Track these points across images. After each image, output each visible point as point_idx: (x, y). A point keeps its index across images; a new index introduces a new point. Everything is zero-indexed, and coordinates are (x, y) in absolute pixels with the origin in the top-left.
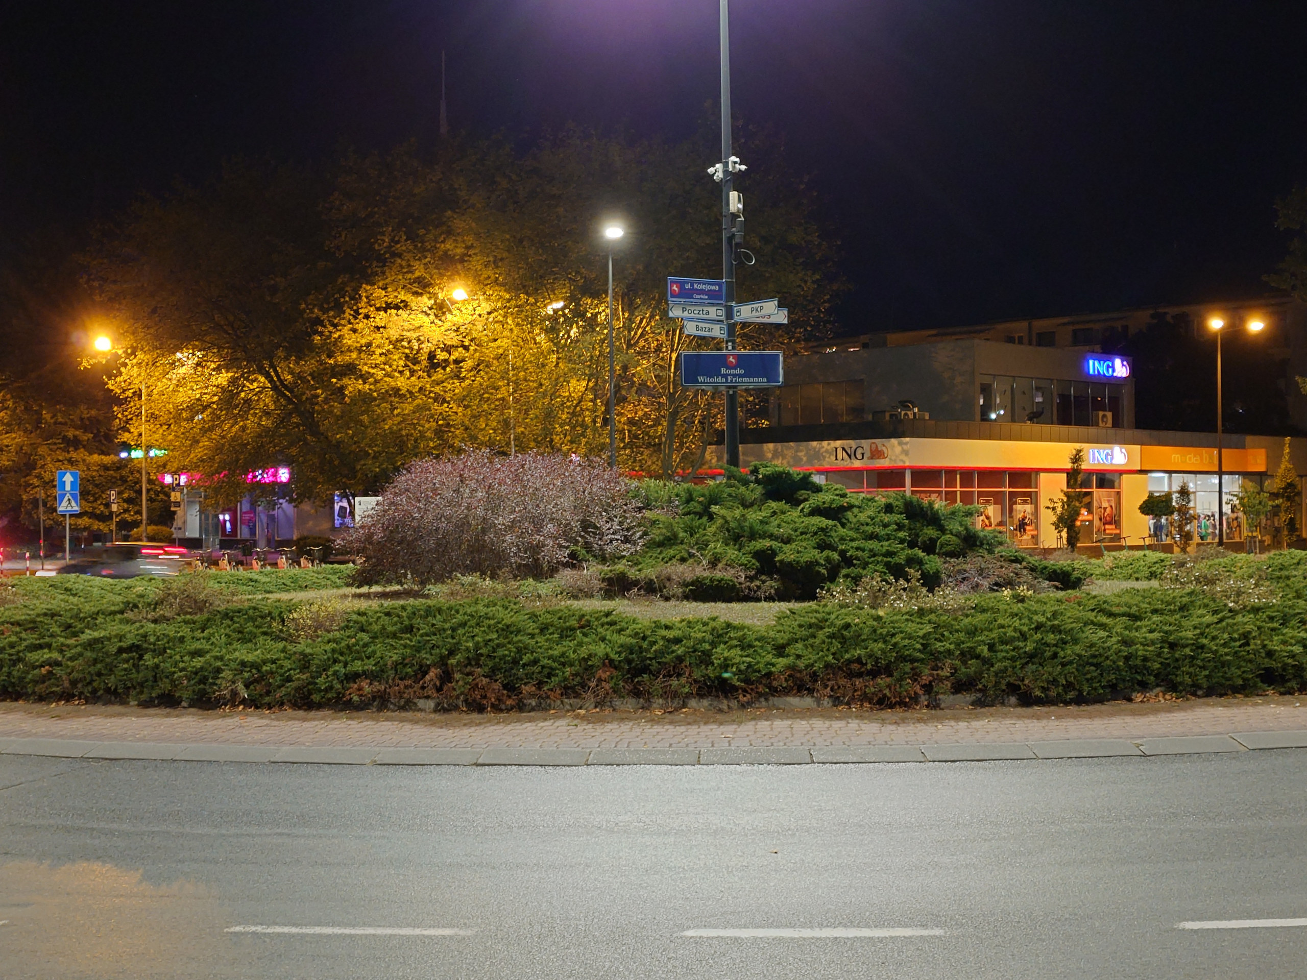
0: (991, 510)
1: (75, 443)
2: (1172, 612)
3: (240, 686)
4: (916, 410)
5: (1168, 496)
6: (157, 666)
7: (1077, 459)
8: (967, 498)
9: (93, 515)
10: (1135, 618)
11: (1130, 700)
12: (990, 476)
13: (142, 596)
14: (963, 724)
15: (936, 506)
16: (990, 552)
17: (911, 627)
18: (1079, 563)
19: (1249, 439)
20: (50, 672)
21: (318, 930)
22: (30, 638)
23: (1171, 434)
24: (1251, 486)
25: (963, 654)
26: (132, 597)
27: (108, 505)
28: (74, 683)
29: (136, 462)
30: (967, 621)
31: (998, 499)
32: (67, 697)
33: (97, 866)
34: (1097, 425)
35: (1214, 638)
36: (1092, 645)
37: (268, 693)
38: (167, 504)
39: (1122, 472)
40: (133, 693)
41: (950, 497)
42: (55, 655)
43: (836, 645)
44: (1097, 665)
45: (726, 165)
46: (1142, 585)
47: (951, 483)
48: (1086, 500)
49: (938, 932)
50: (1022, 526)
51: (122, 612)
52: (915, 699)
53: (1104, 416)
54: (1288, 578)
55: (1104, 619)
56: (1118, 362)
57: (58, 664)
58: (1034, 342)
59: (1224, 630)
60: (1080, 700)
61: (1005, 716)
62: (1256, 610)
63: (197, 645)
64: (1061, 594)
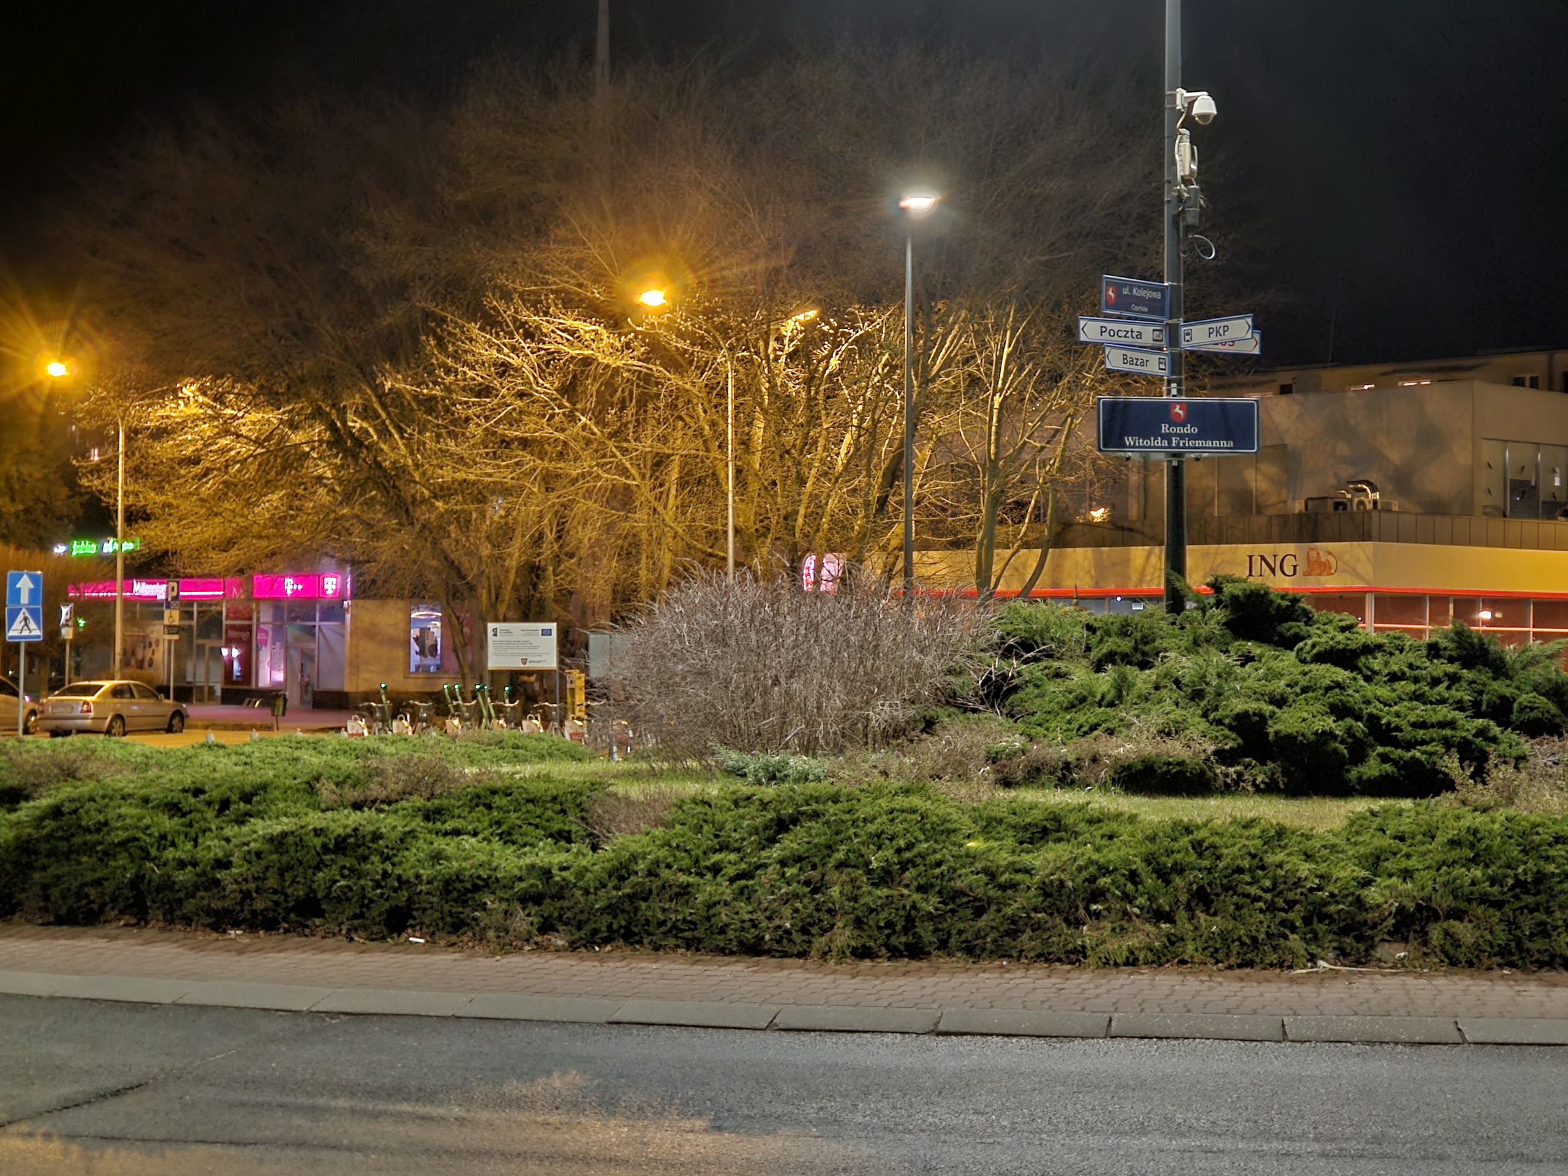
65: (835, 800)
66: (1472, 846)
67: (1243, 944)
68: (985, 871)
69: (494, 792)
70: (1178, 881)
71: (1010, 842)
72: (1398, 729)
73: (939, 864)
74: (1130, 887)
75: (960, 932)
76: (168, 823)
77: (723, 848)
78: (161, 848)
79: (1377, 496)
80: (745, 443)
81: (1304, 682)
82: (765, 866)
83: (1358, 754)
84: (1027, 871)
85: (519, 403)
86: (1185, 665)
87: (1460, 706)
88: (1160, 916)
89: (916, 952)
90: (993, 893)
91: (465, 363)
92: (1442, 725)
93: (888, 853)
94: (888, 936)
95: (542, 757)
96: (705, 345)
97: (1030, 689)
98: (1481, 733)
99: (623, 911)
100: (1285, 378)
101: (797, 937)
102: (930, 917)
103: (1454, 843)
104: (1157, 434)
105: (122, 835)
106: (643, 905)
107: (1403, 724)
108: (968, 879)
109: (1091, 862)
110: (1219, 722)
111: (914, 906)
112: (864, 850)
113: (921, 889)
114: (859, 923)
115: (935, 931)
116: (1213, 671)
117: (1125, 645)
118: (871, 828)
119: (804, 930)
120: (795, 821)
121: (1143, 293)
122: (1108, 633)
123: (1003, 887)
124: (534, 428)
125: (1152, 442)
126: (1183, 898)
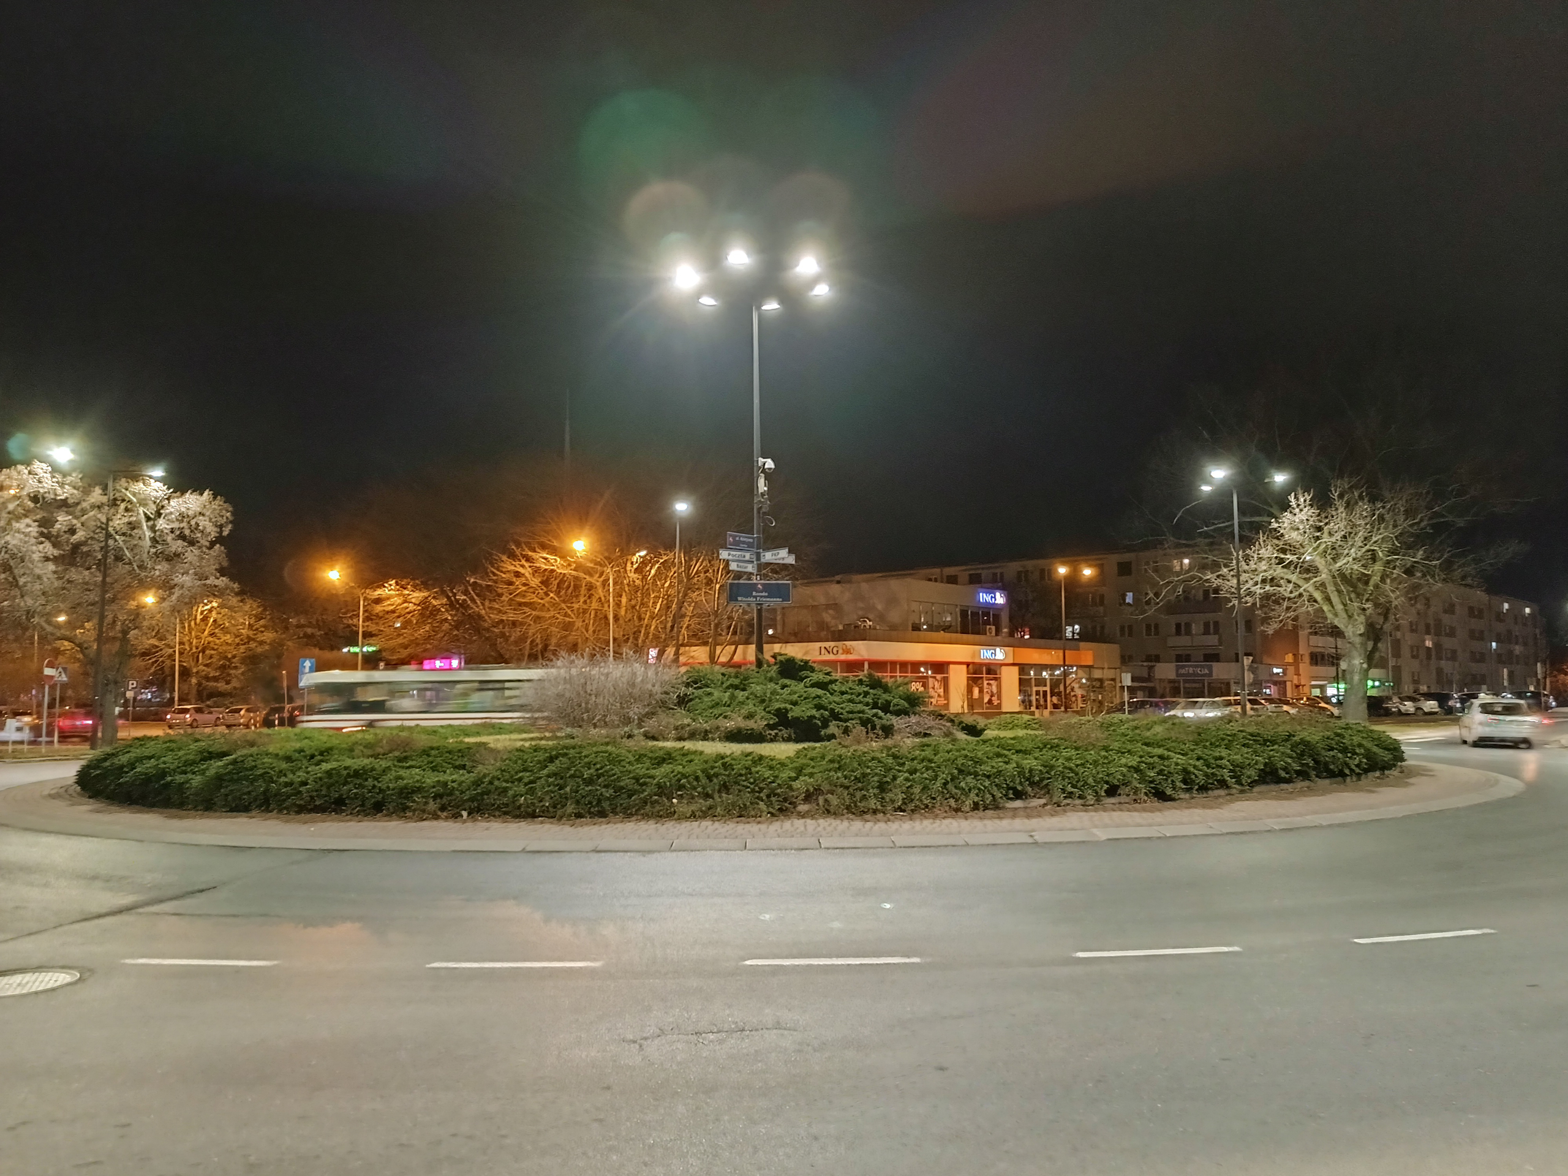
65: (574, 748)
66: (839, 762)
67: (740, 808)
68: (633, 778)
69: (432, 748)
70: (715, 780)
71: (648, 764)
72: (842, 714)
73: (614, 775)
74: (695, 783)
75: (621, 805)
76: (284, 765)
77: (525, 770)
78: (279, 777)
79: (871, 623)
80: (618, 605)
81: (805, 695)
82: (541, 778)
83: (825, 725)
84: (653, 777)
85: (524, 588)
86: (757, 689)
87: (867, 704)
88: (707, 796)
89: (602, 814)
90: (637, 787)
91: (502, 572)
92: (859, 712)
93: (592, 771)
94: (590, 808)
95: (511, 732)
96: (601, 565)
97: (697, 700)
98: (875, 715)
99: (477, 800)
100: (838, 578)
101: (551, 809)
102: (608, 799)
103: (832, 761)
104: (751, 596)
105: (261, 771)
106: (486, 797)
107: (844, 711)
108: (626, 782)
109: (679, 773)
110: (769, 712)
111: (601, 794)
112: (582, 770)
113: (606, 786)
114: (578, 802)
115: (611, 804)
116: (769, 691)
117: (737, 681)
118: (586, 760)
119: (555, 807)
120: (557, 758)
121: (745, 539)
122: (730, 677)
123: (642, 785)
124: (531, 598)
125: (749, 599)
126: (717, 787)
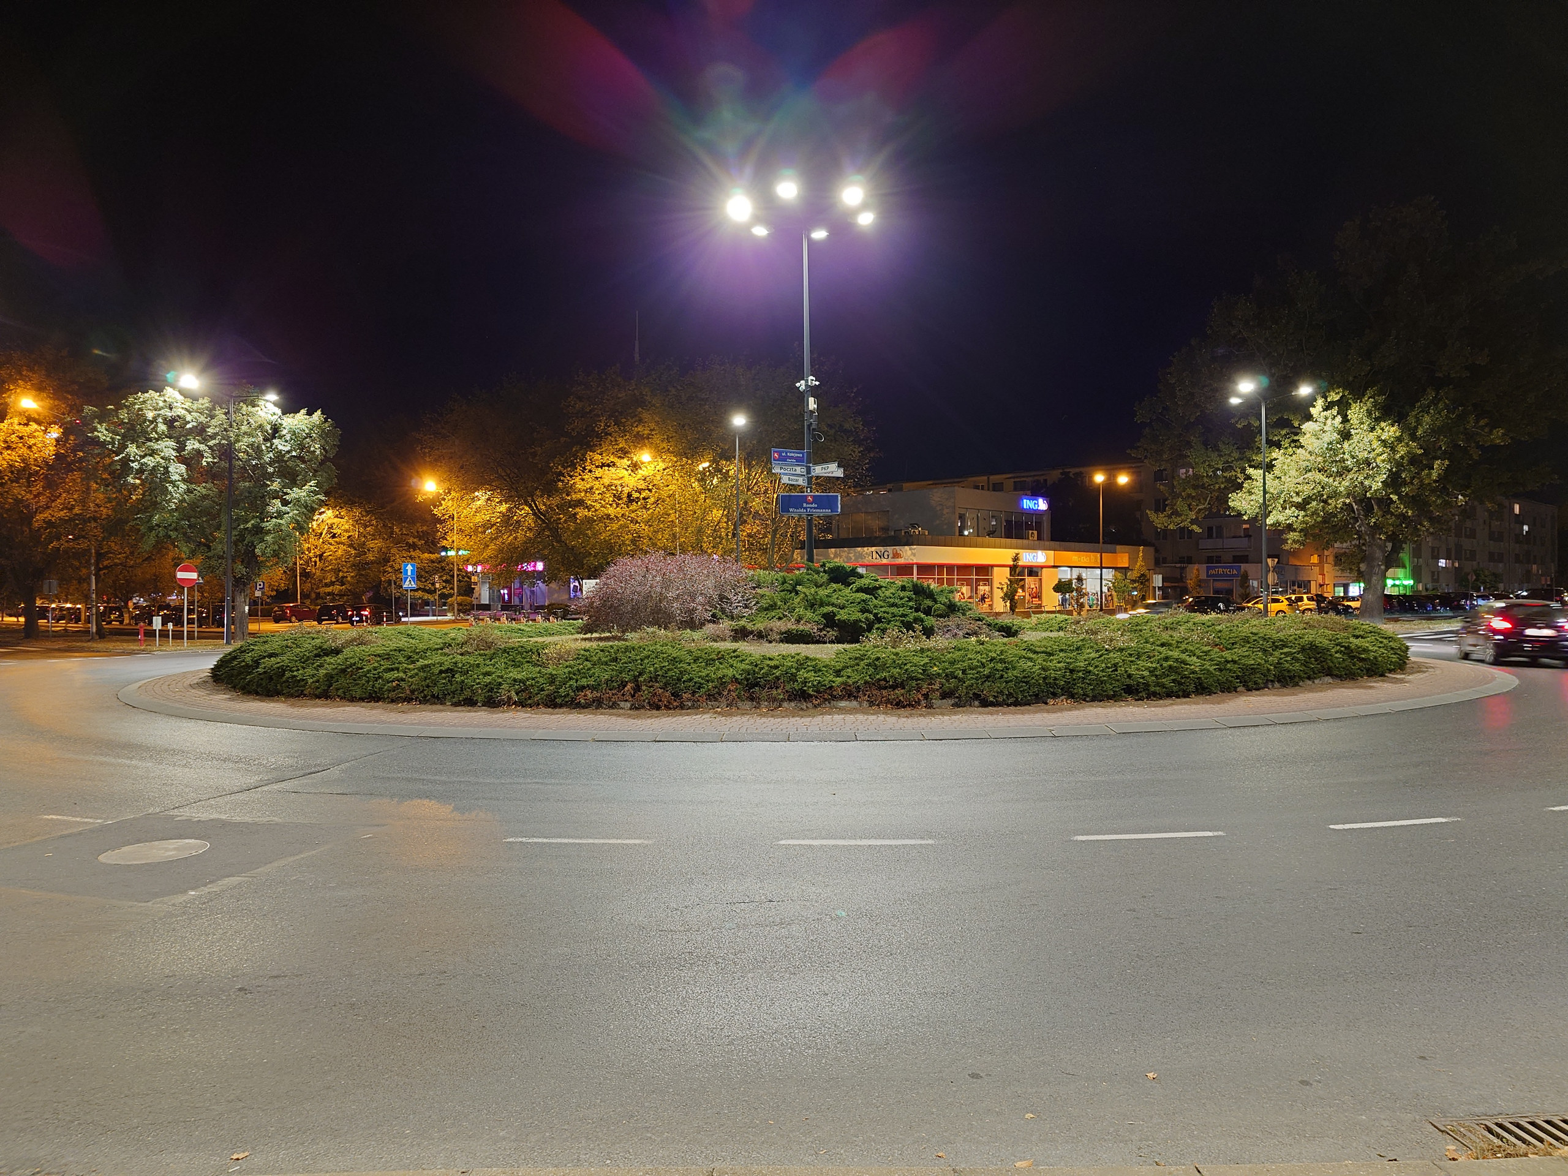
0: (965, 589)
1: (414, 547)
2: (1072, 651)
3: (513, 693)
4: (920, 529)
5: (1070, 581)
6: (463, 682)
7: (1016, 559)
8: (950, 582)
9: (424, 590)
10: (1050, 654)
11: (1046, 703)
12: (964, 569)
13: (454, 639)
14: (946, 718)
15: (932, 587)
16: (964, 614)
17: (916, 660)
18: (1017, 621)
19: (1118, 547)
20: (398, 685)
21: (559, 840)
22: (386, 664)
23: (1072, 544)
24: (1119, 575)
25: (947, 675)
26: (448, 640)
27: (433, 584)
28: (412, 692)
29: (450, 558)
30: (949, 656)
31: (969, 583)
32: (408, 700)
33: (426, 802)
34: (1028, 539)
35: (1096, 667)
36: (1024, 671)
37: (530, 698)
38: (469, 583)
39: (1042, 567)
40: (448, 697)
41: (940, 581)
42: (401, 675)
43: (872, 669)
44: (1027, 683)
45: (807, 381)
46: (1054, 634)
47: (940, 573)
48: (1022, 583)
49: (930, 842)
50: (983, 599)
51: (442, 649)
52: (918, 703)
53: (1032, 533)
54: (1141, 631)
55: (1031, 655)
56: (1041, 500)
57: (403, 680)
58: (991, 489)
59: (1102, 661)
60: (1016, 704)
61: (972, 713)
62: (1121, 650)
63: (487, 669)
64: (1006, 640)
81: (851, 599)
83: (868, 628)
86: (808, 593)
87: (910, 608)
92: (902, 616)
98: (917, 618)
104: (802, 507)
107: (887, 616)
110: (818, 615)
116: (818, 596)
117: (790, 587)
121: (797, 455)
122: (784, 582)
125: (800, 510)
